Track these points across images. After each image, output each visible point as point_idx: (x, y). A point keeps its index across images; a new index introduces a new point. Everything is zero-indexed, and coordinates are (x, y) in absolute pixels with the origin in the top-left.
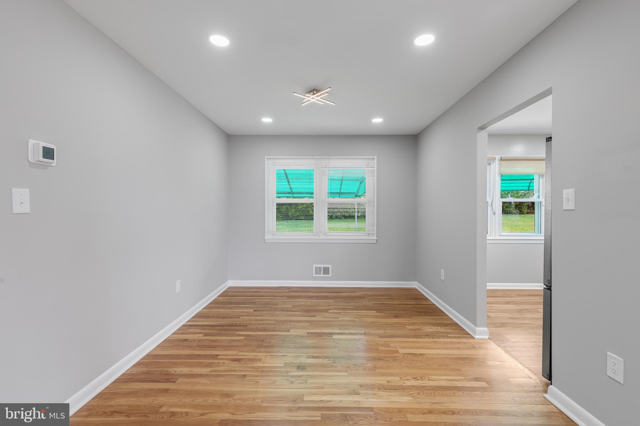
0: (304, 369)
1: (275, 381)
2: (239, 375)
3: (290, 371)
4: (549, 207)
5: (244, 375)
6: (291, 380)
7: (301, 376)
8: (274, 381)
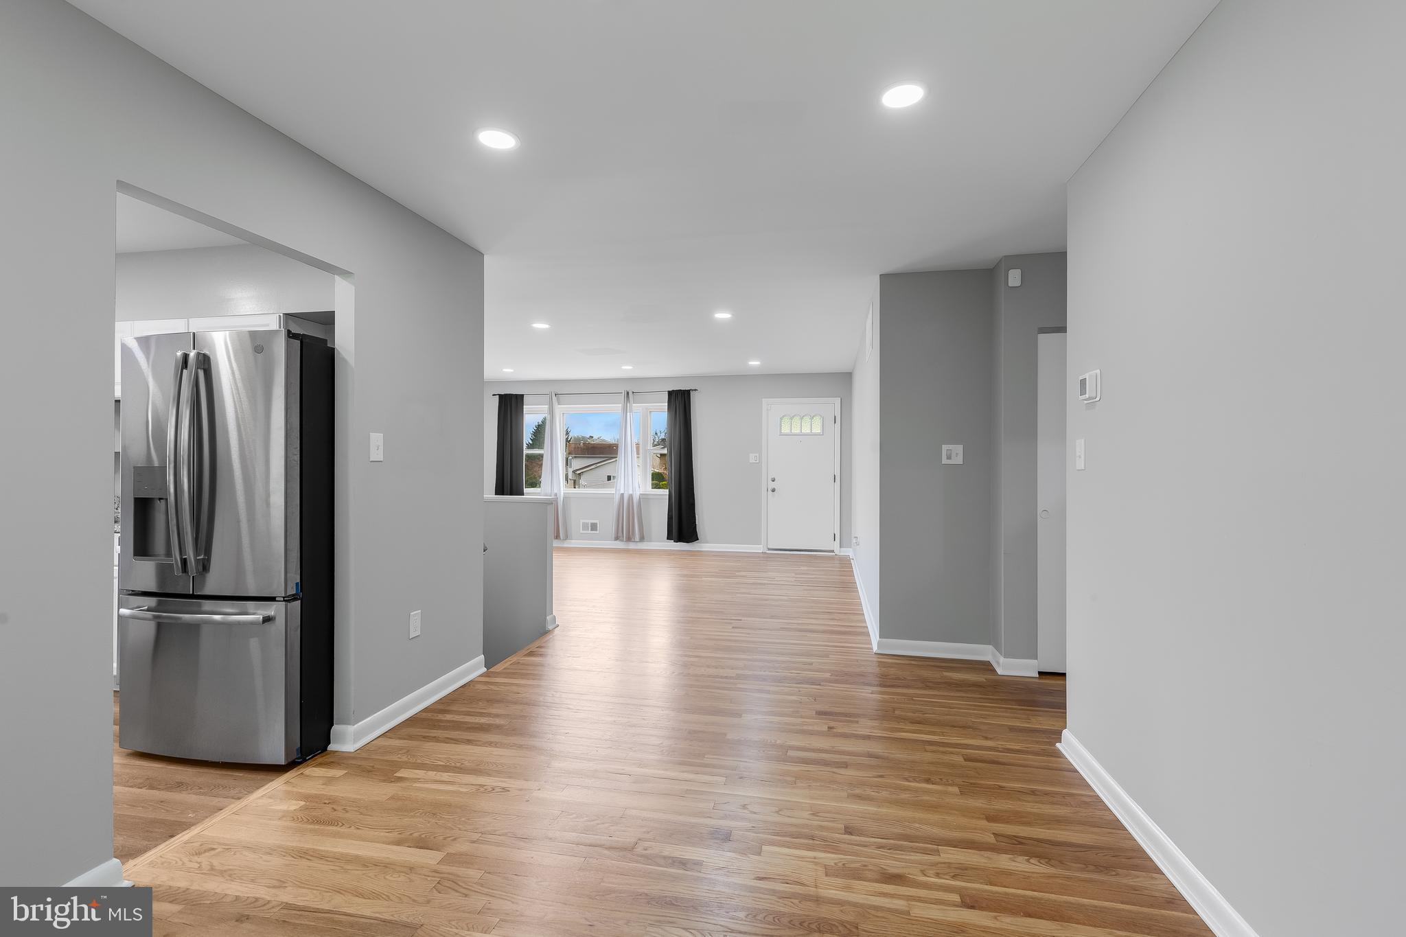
0: (717, 831)
1: (777, 812)
2: (860, 834)
3: (748, 830)
4: (296, 455)
5: (851, 834)
6: (746, 811)
7: (725, 817)
8: (780, 813)
